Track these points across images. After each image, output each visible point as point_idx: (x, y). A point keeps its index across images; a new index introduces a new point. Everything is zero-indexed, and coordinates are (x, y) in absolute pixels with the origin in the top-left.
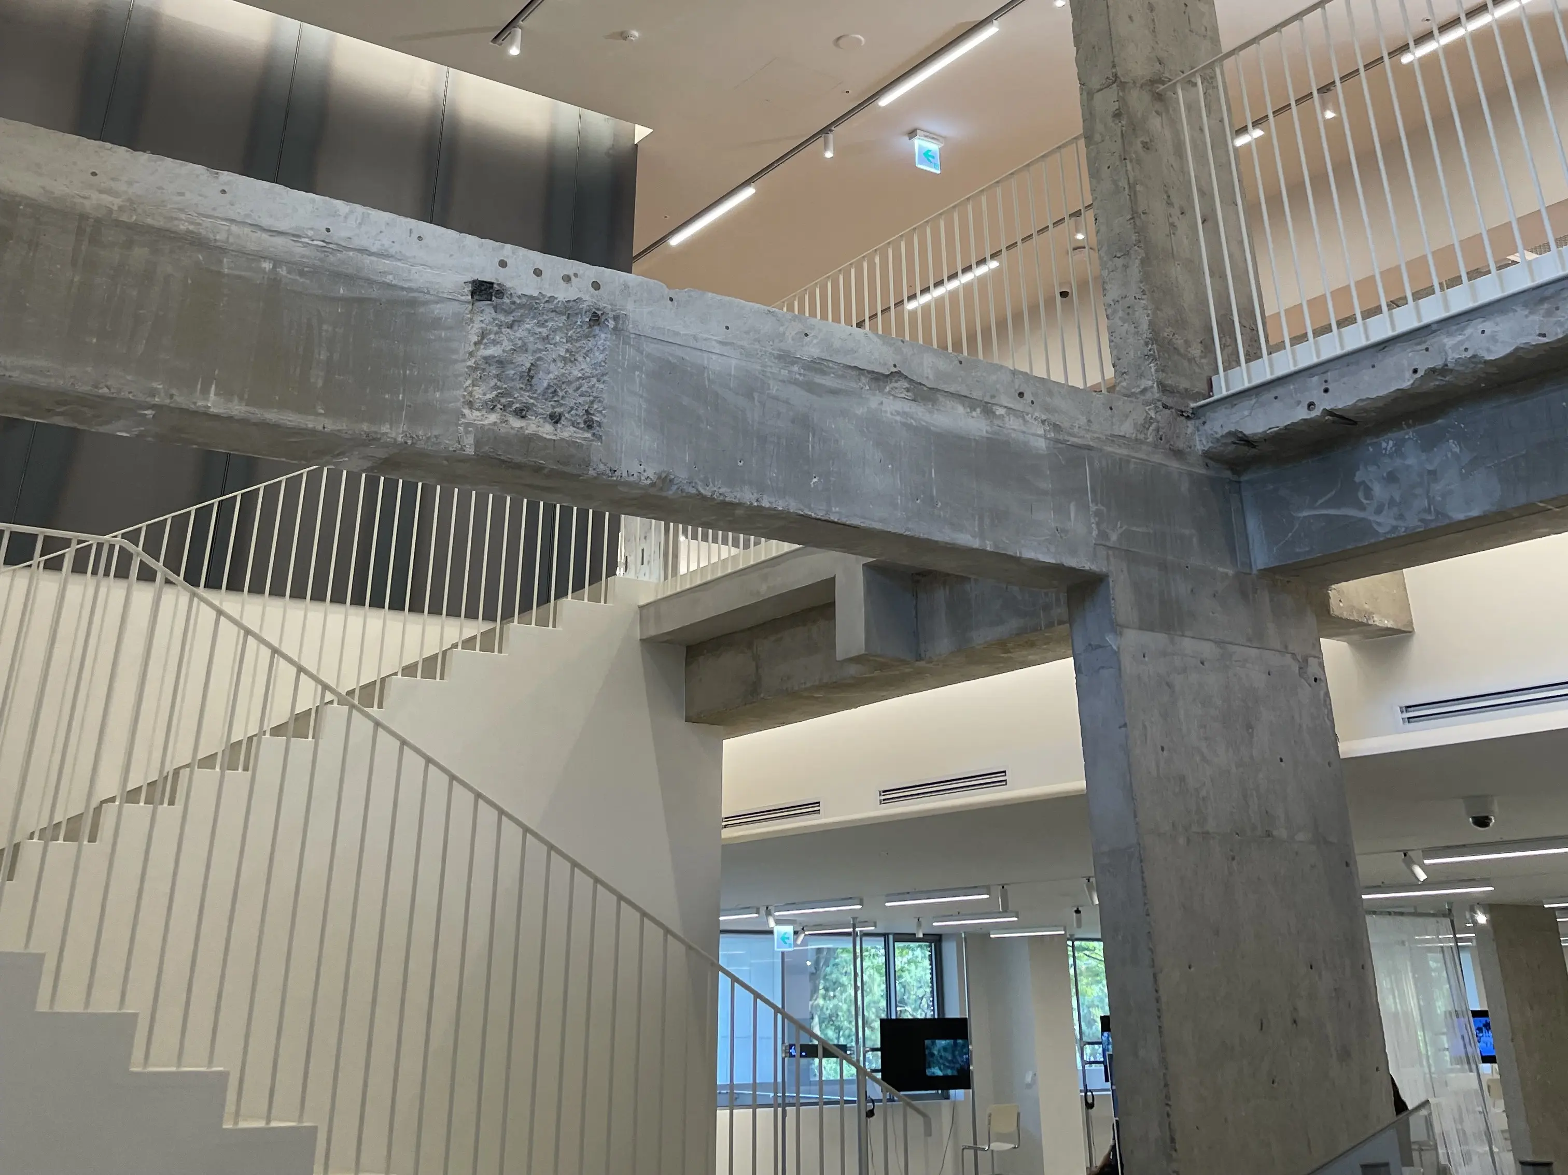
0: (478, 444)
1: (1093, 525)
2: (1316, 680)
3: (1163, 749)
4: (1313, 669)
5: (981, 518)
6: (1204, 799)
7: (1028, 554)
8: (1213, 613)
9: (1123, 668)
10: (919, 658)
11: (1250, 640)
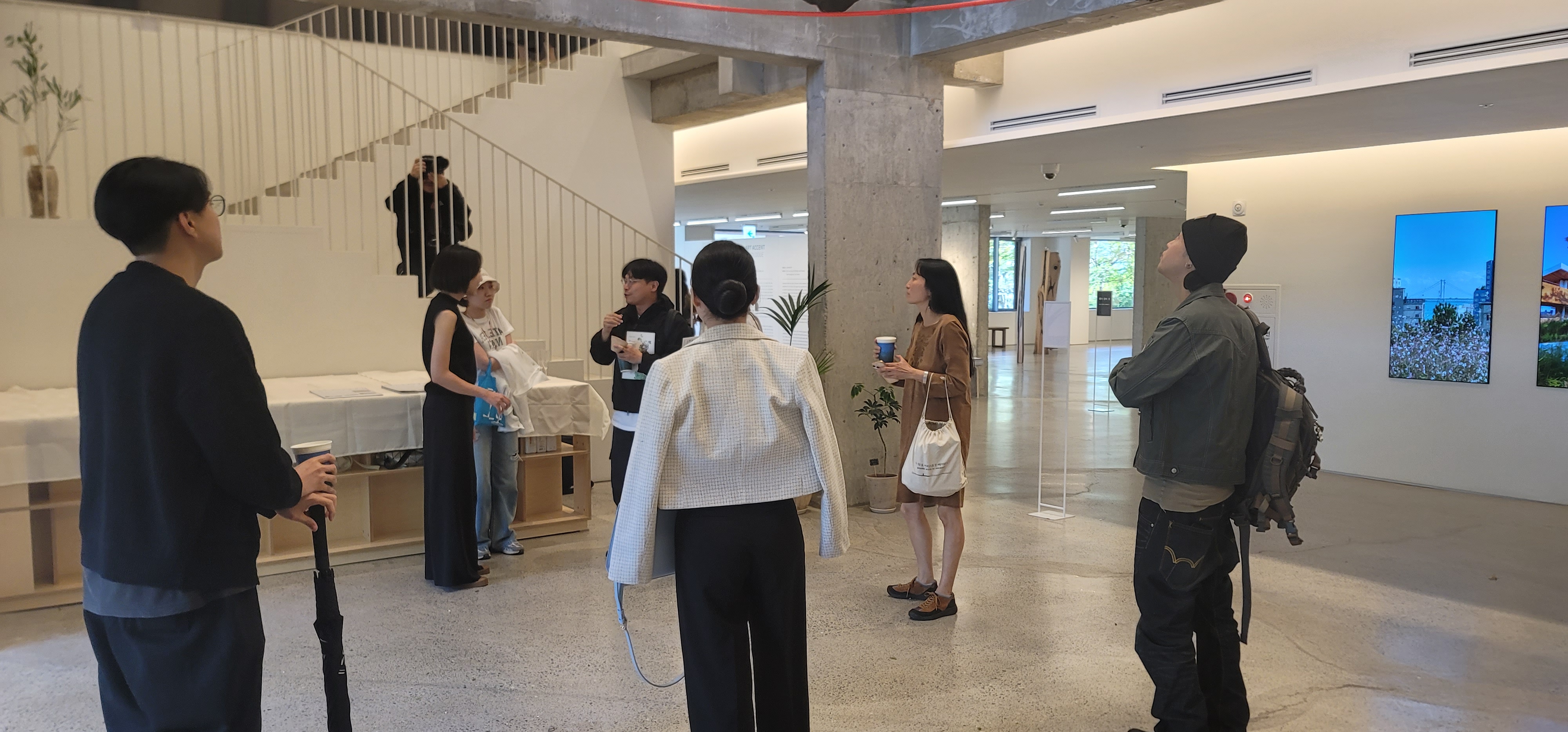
0: (476, 5)
1: (818, 36)
2: (937, 111)
3: (844, 145)
4: (937, 105)
5: (753, 34)
6: (863, 168)
7: (778, 52)
8: (883, 79)
9: (827, 108)
10: (764, 93)
11: (902, 92)
